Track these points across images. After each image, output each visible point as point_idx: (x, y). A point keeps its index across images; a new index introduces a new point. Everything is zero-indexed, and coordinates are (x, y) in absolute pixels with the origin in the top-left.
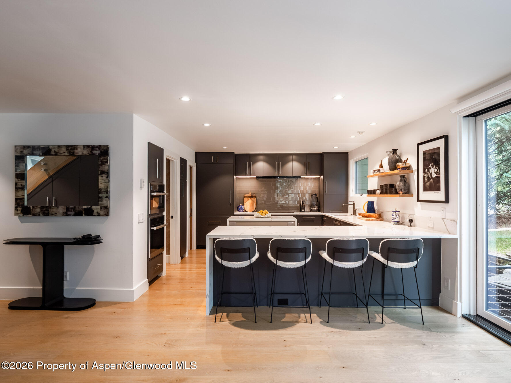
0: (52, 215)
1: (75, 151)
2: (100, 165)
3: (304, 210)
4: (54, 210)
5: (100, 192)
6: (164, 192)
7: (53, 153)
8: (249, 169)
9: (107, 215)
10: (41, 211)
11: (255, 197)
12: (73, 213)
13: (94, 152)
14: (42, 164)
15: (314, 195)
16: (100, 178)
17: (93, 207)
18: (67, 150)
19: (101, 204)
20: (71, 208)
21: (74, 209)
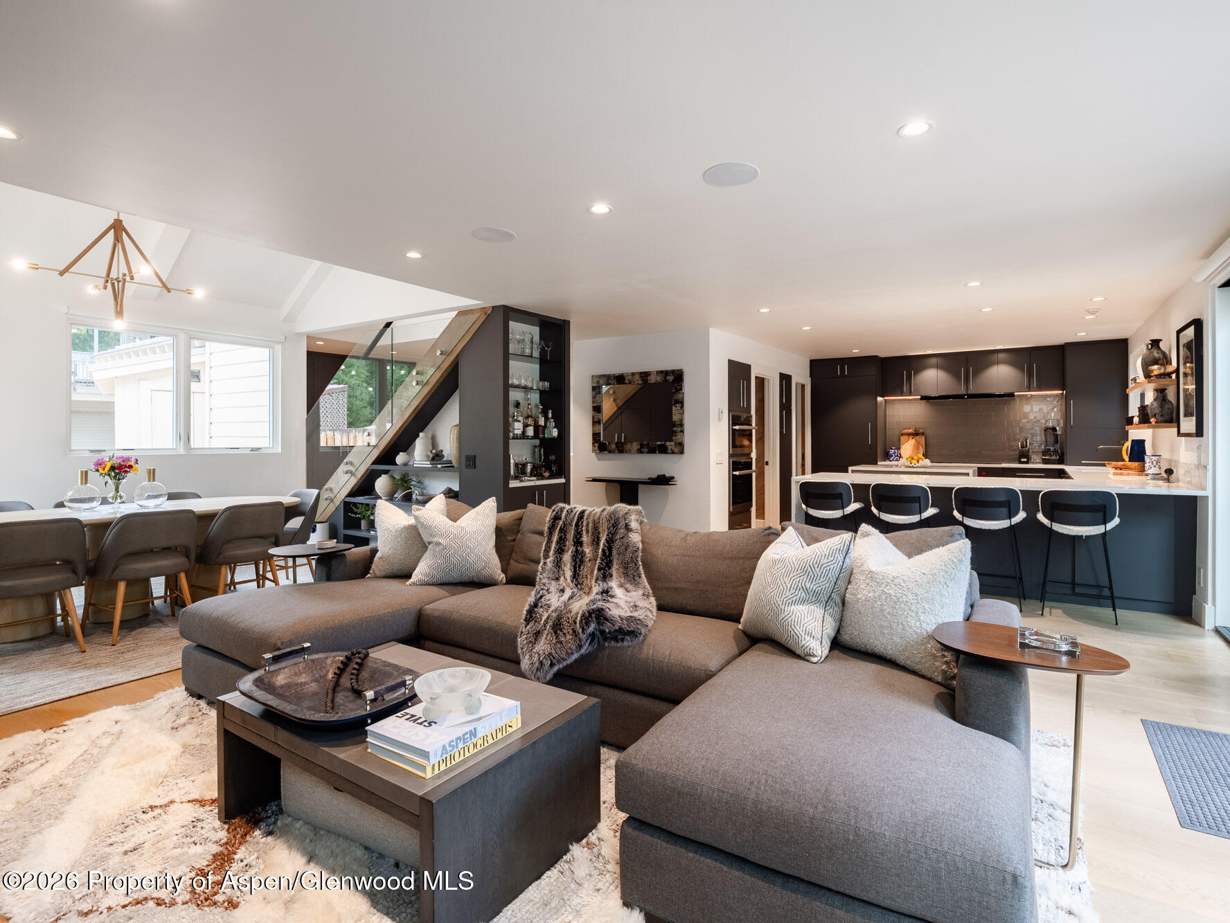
0: (627, 452)
1: (649, 378)
2: (674, 393)
3: (1025, 460)
4: (628, 446)
5: (674, 425)
6: (751, 425)
7: (627, 382)
8: (908, 382)
9: (682, 452)
10: (616, 447)
11: (923, 434)
12: (646, 450)
13: (668, 378)
14: (611, 392)
15: (1050, 429)
16: (674, 408)
17: (667, 443)
18: (640, 377)
19: (676, 440)
20: (645, 444)
21: (648, 445)
